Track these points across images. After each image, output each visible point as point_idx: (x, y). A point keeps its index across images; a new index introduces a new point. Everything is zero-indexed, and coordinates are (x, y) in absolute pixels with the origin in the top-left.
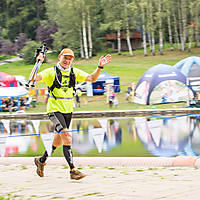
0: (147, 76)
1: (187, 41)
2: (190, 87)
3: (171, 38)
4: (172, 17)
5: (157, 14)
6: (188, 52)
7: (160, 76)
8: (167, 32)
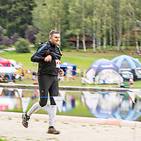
0: (94, 66)
1: (121, 45)
2: (121, 75)
3: (111, 43)
4: (112, 29)
5: (103, 26)
6: (121, 52)
7: (103, 66)
8: (109, 38)
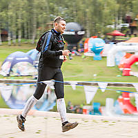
0: (9, 58)
1: (36, 39)
2: (35, 67)
3: (26, 36)
4: (27, 23)
7: (17, 59)
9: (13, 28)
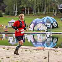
1: (46, 12)
9: (35, 7)
